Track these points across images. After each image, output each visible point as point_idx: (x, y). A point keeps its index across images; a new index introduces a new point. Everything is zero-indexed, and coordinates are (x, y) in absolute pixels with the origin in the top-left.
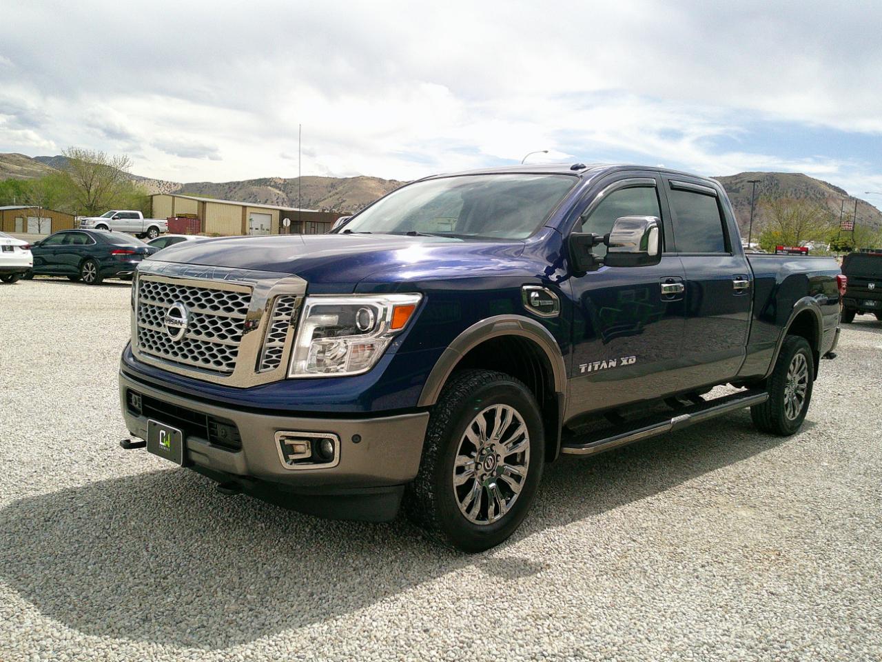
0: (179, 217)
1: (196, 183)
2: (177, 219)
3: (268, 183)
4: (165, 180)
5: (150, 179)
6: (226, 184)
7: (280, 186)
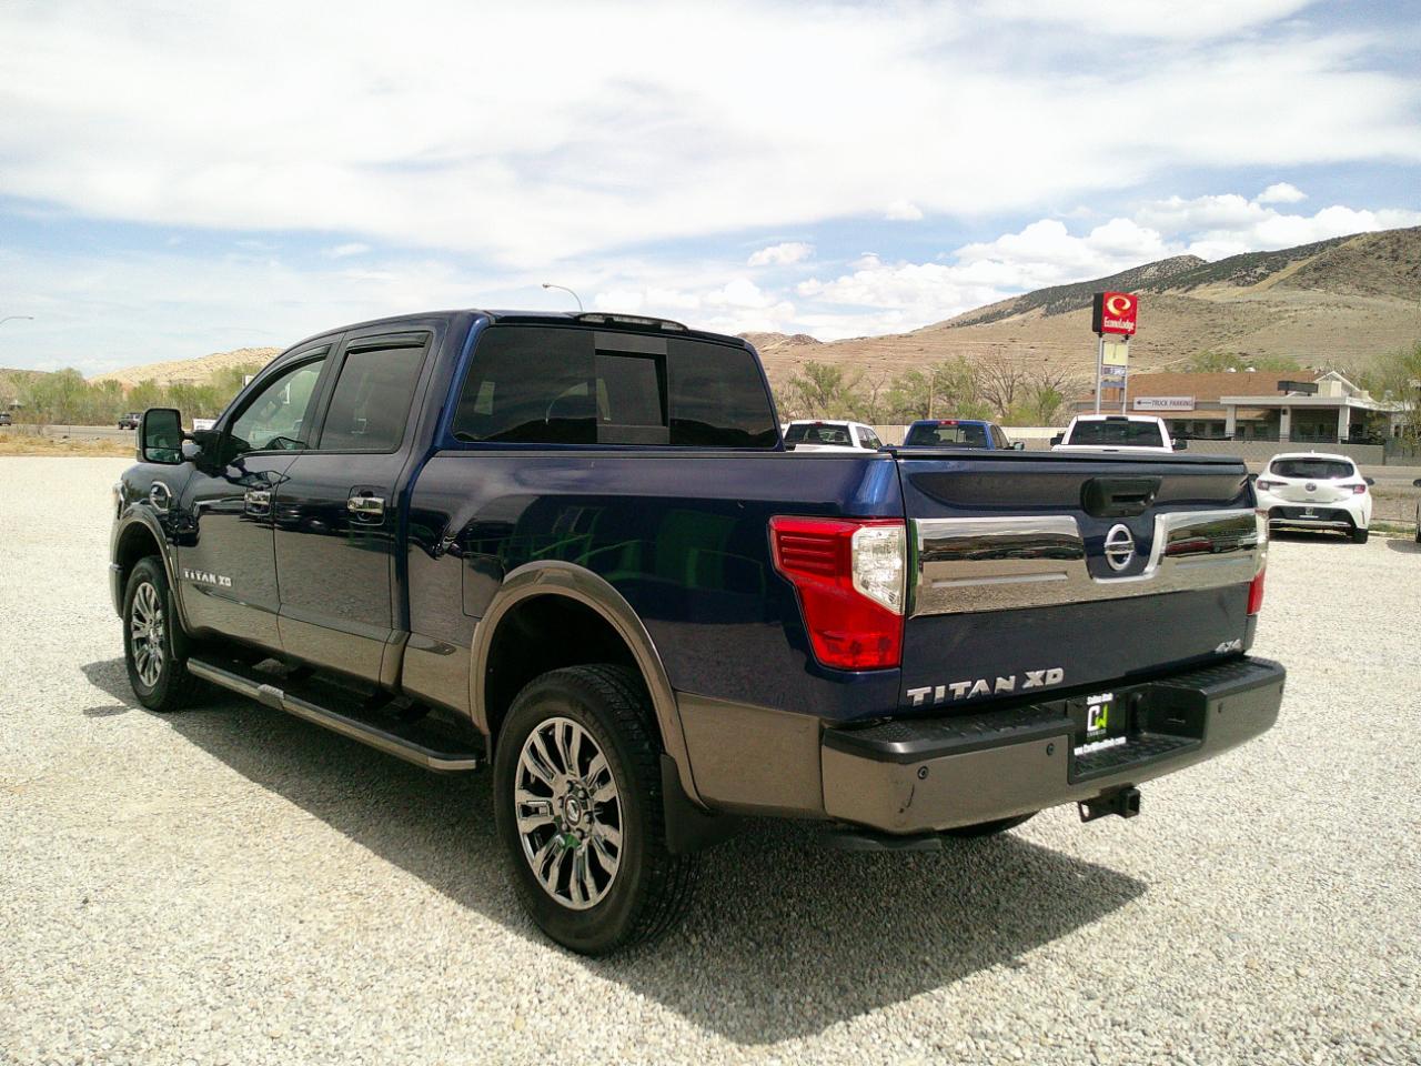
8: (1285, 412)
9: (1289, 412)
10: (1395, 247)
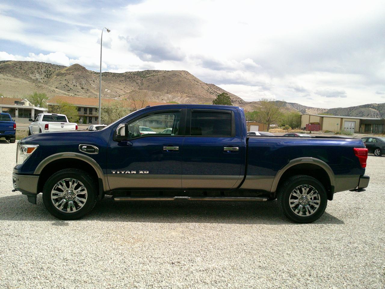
0: (311, 124)
1: (334, 109)
2: (310, 125)
3: (370, 106)
4: (320, 108)
5: (314, 108)
6: (348, 108)
7: (376, 107)
8: (17, 110)
9: (18, 110)
10: (21, 66)
